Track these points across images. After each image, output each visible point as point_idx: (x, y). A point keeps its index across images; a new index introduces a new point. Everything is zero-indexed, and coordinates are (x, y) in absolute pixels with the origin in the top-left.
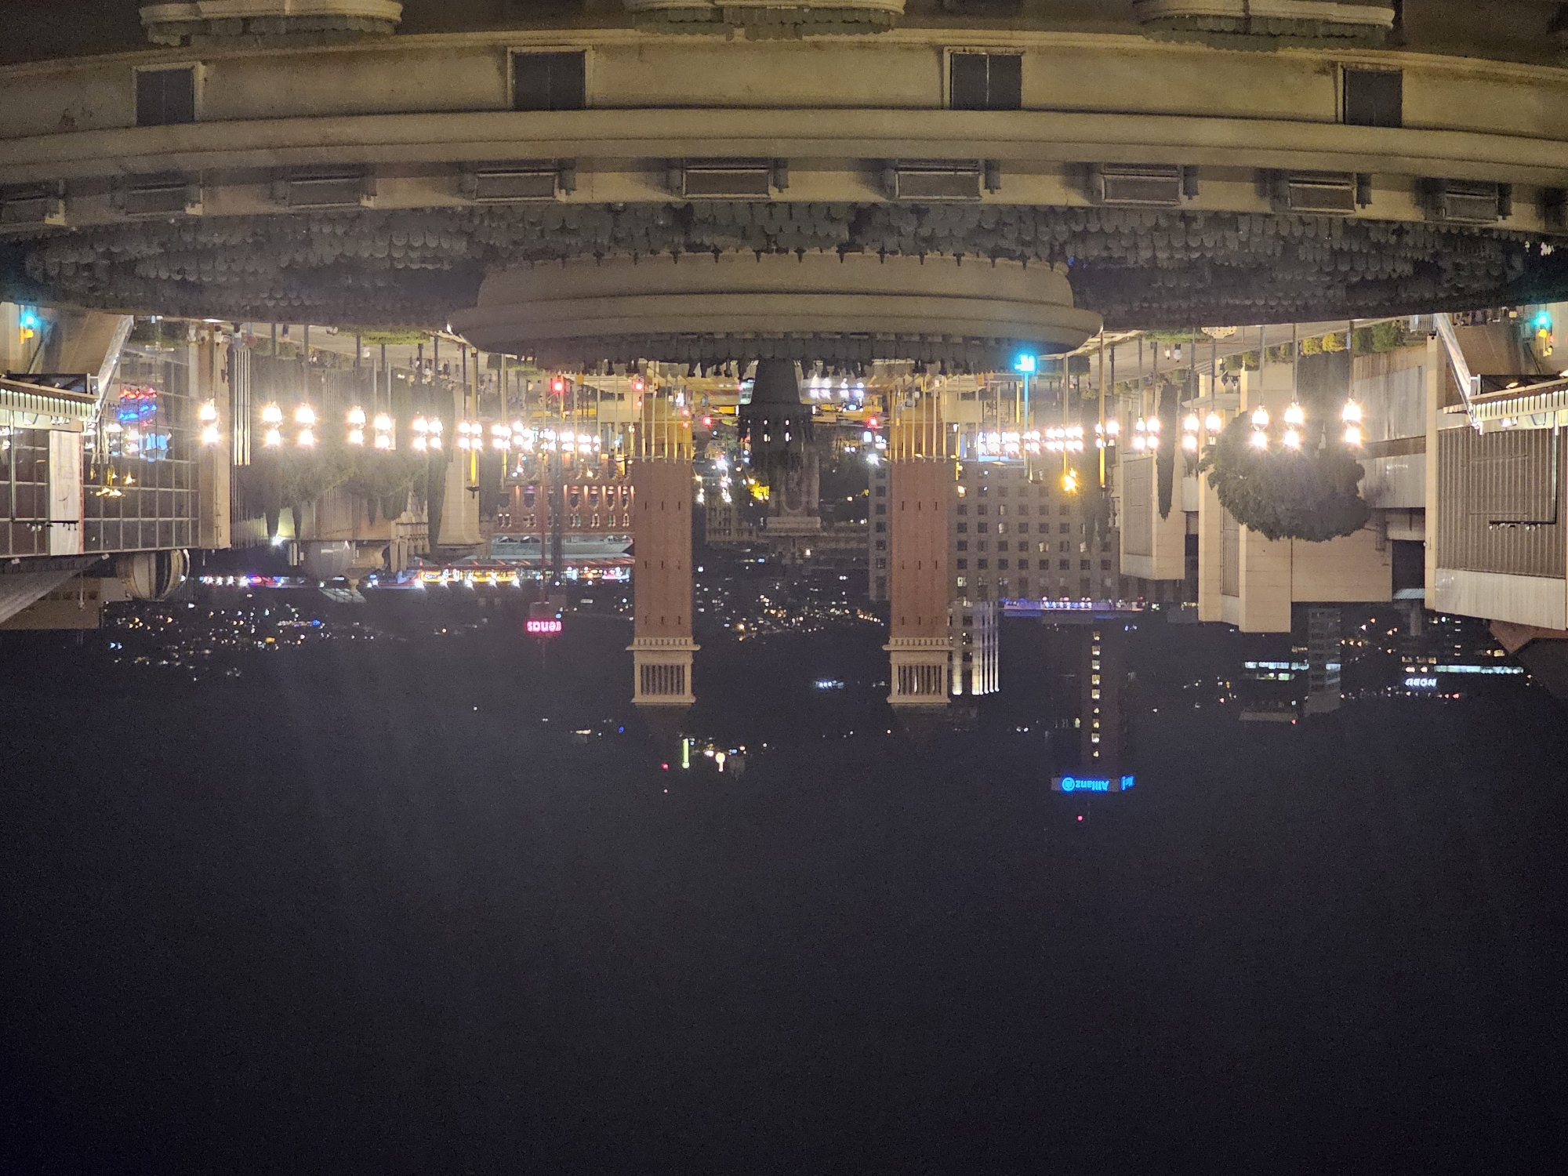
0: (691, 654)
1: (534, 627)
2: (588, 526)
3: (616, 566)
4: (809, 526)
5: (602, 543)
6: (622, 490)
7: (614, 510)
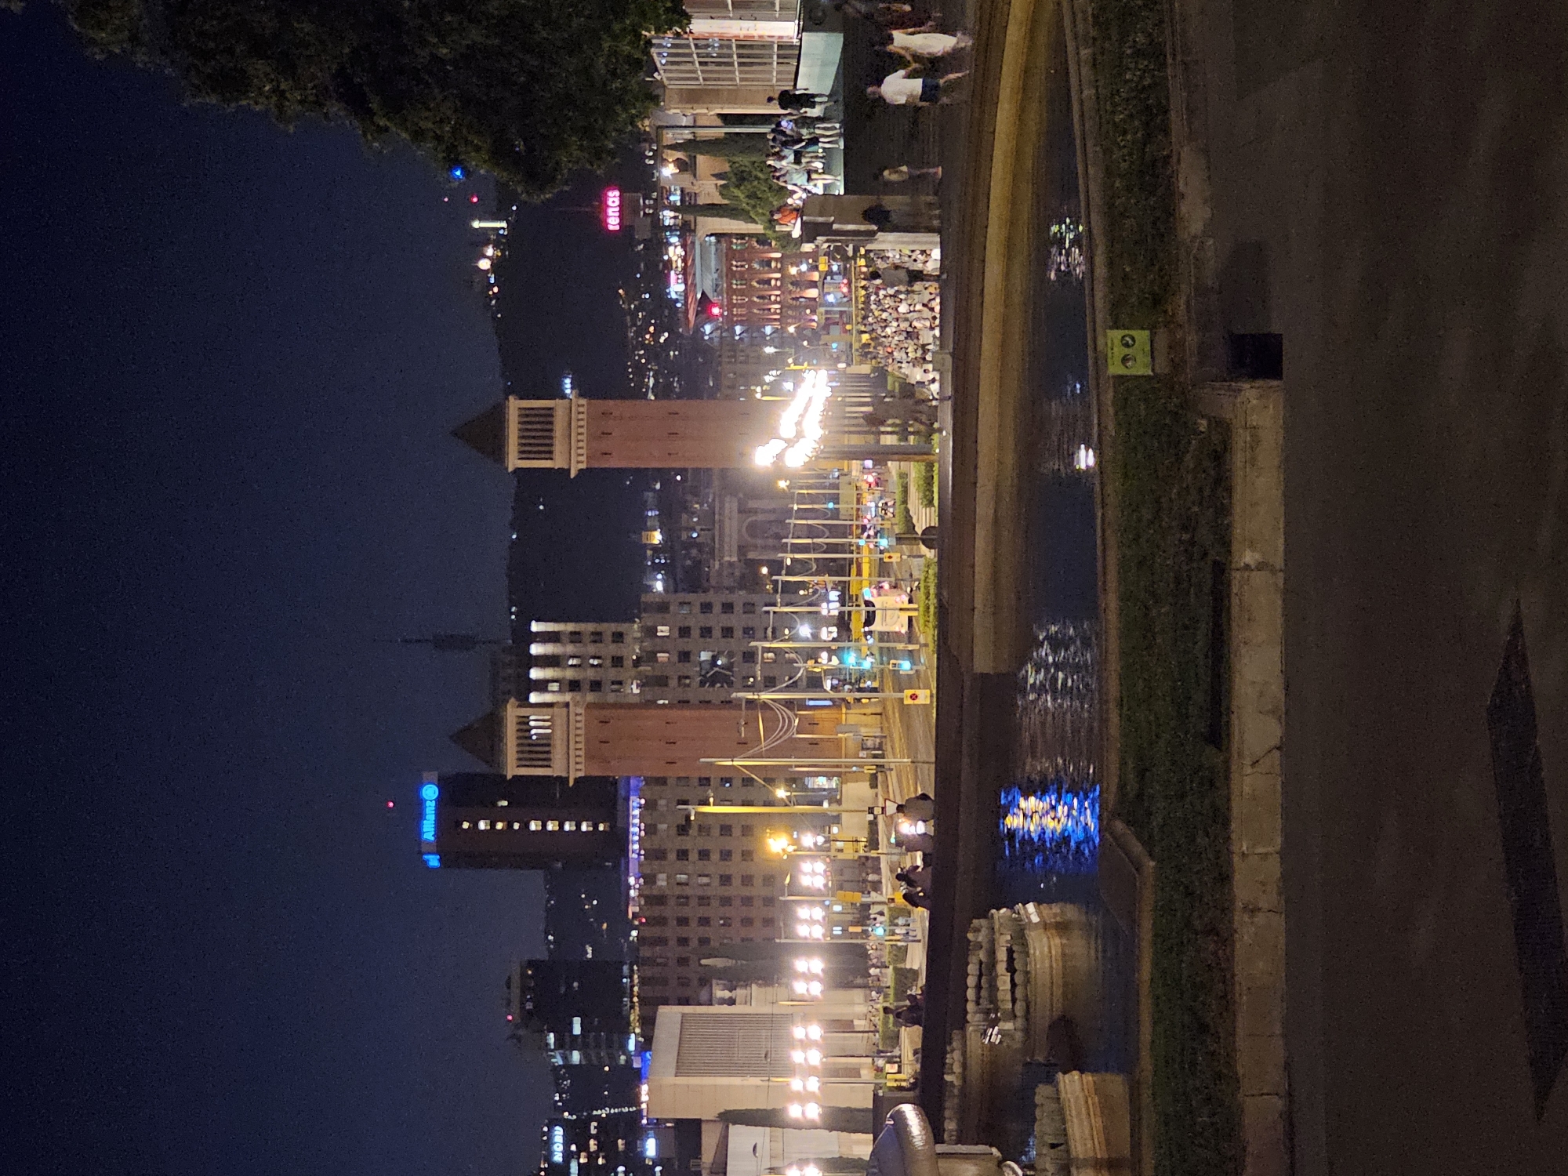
0: (566, 467)
1: (613, 198)
2: (733, 258)
3: (686, 284)
4: (726, 548)
5: (713, 270)
6: (777, 296)
7: (751, 286)
